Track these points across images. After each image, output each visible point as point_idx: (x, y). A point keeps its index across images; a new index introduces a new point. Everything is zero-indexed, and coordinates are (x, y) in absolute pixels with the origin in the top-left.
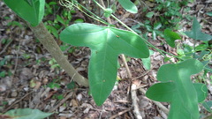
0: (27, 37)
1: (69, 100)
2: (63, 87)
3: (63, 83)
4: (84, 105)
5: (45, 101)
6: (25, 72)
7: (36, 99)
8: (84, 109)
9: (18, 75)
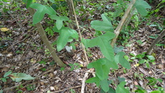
0: (38, 36)
1: (49, 73)
2: (48, 65)
3: (48, 63)
4: (57, 78)
5: (36, 71)
6: (30, 53)
7: (31, 69)
8: (56, 80)
9: (25, 55)
